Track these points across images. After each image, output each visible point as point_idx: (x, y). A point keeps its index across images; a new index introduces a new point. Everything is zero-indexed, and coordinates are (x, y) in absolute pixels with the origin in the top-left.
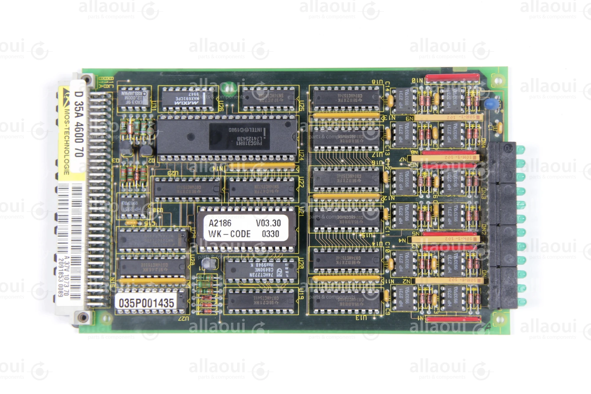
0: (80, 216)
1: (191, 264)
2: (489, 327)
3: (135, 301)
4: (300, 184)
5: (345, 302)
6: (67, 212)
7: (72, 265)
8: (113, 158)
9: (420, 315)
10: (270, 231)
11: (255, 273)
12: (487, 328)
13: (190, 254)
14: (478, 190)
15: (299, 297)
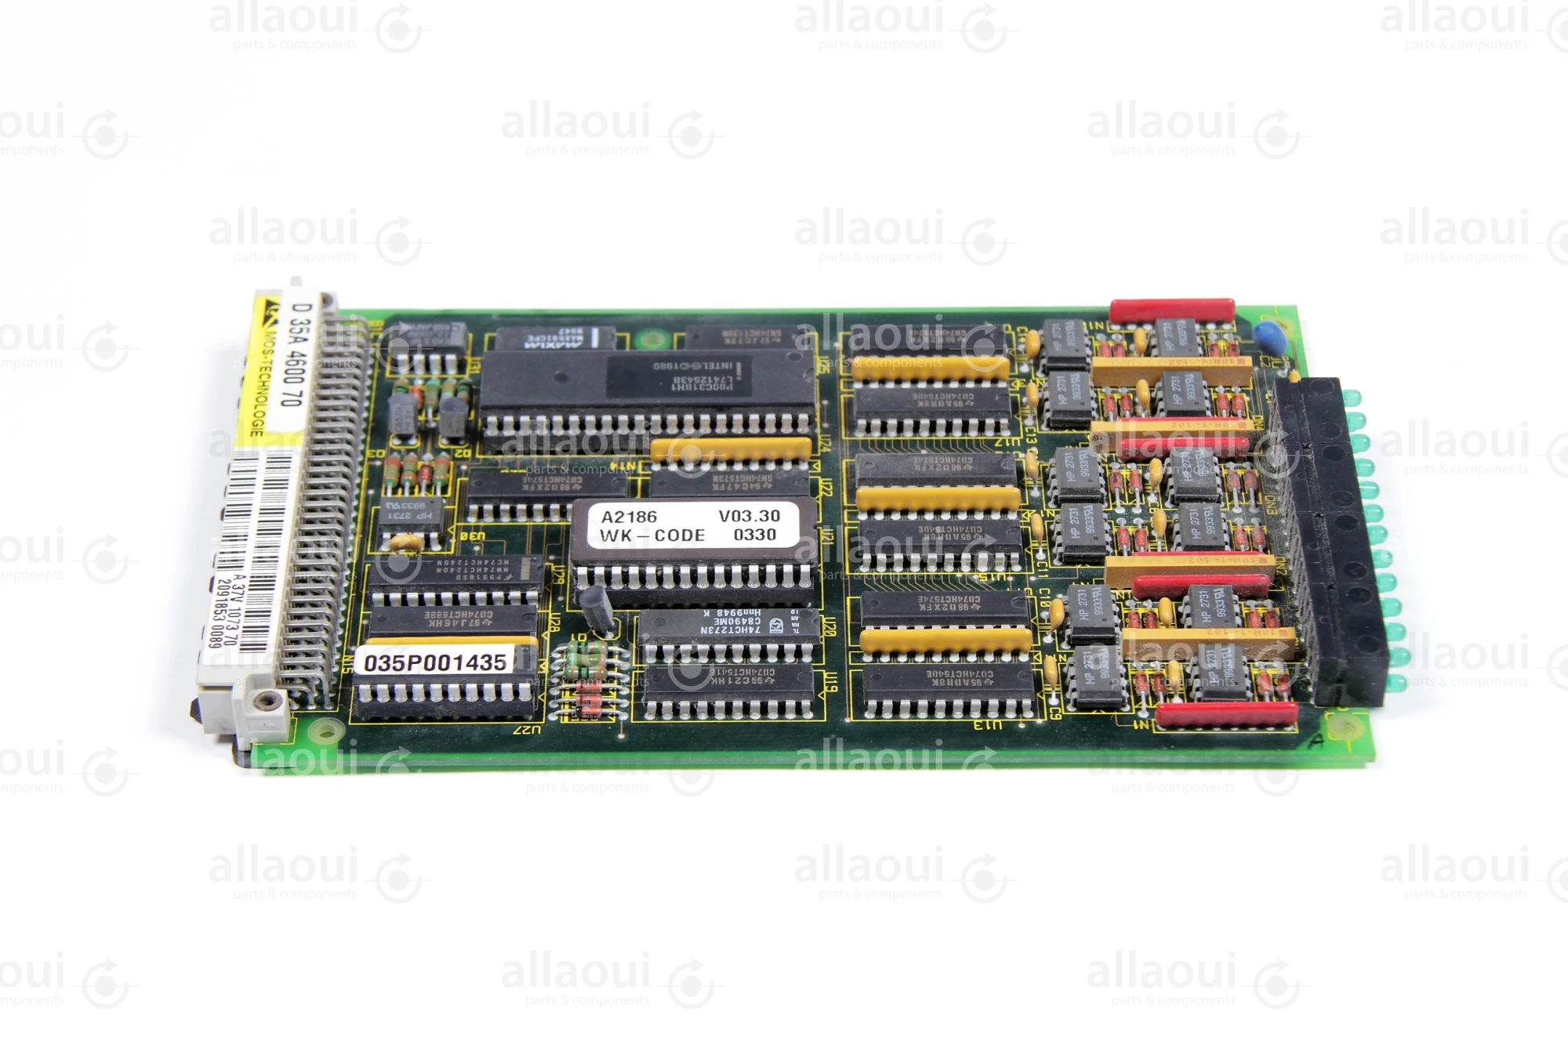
0: (281, 504)
1: (550, 630)
2: (1318, 740)
3: (406, 660)
4: (824, 490)
5: (946, 679)
6: (251, 499)
7: (250, 590)
8: (371, 448)
9: (1138, 719)
10: (754, 530)
11: (715, 627)
12: (1314, 742)
13: (550, 611)
14: (1256, 499)
15: (825, 688)
